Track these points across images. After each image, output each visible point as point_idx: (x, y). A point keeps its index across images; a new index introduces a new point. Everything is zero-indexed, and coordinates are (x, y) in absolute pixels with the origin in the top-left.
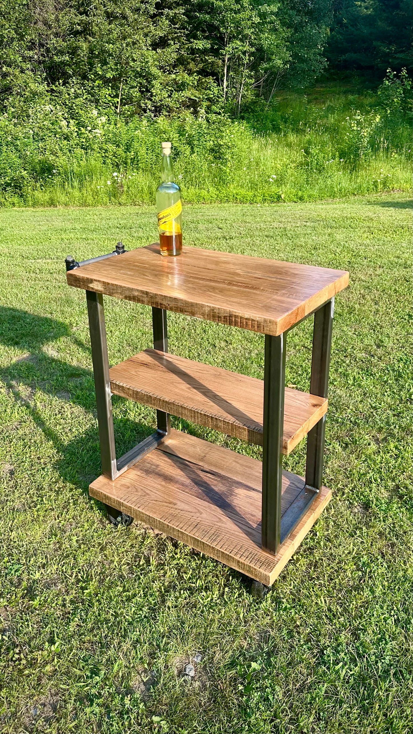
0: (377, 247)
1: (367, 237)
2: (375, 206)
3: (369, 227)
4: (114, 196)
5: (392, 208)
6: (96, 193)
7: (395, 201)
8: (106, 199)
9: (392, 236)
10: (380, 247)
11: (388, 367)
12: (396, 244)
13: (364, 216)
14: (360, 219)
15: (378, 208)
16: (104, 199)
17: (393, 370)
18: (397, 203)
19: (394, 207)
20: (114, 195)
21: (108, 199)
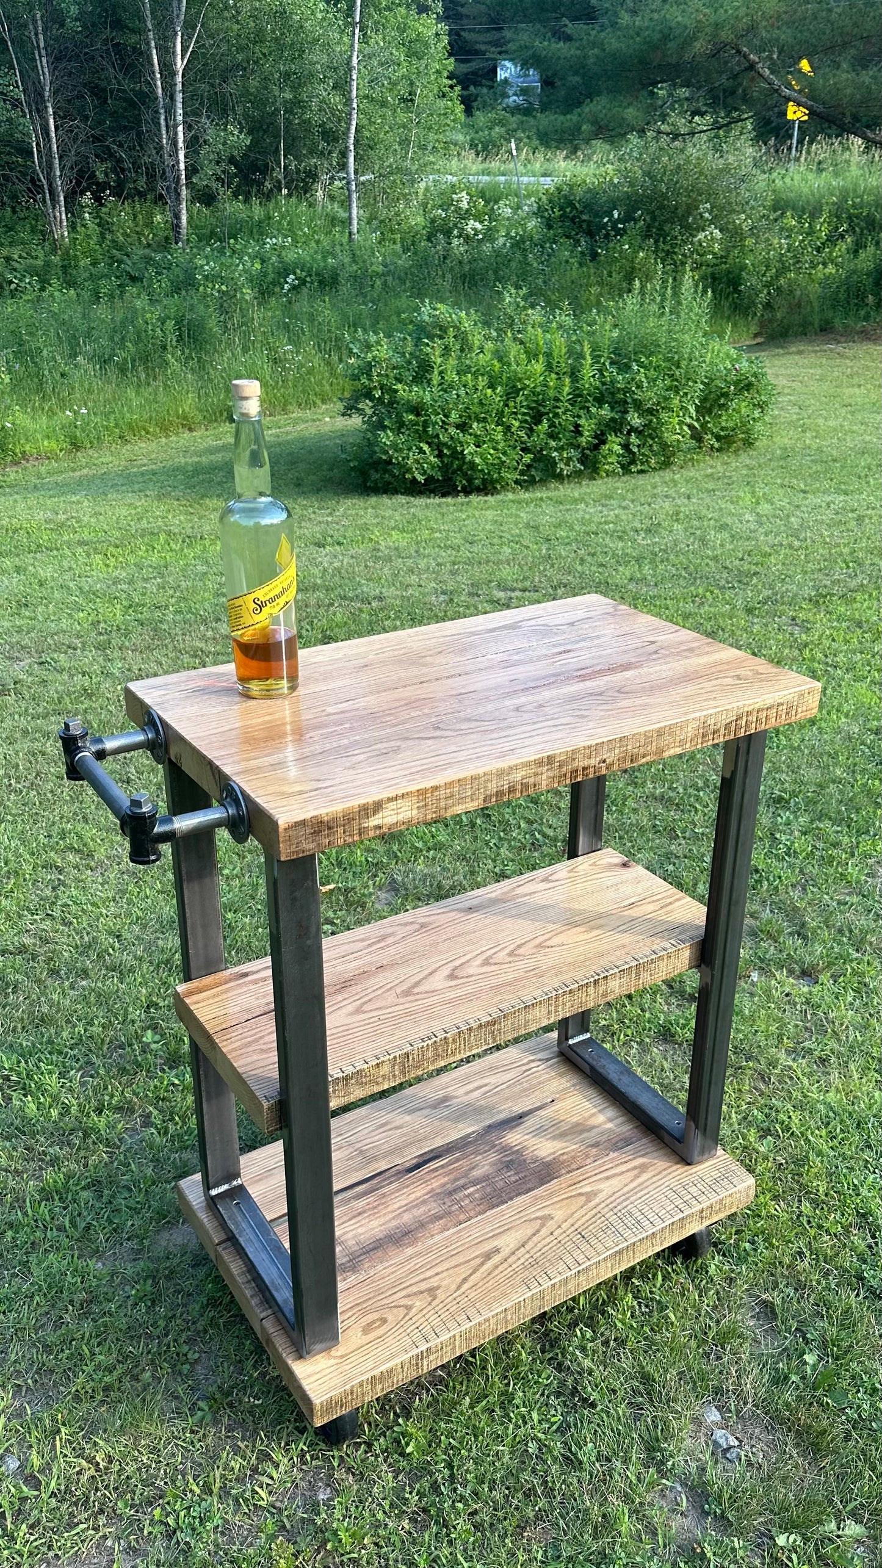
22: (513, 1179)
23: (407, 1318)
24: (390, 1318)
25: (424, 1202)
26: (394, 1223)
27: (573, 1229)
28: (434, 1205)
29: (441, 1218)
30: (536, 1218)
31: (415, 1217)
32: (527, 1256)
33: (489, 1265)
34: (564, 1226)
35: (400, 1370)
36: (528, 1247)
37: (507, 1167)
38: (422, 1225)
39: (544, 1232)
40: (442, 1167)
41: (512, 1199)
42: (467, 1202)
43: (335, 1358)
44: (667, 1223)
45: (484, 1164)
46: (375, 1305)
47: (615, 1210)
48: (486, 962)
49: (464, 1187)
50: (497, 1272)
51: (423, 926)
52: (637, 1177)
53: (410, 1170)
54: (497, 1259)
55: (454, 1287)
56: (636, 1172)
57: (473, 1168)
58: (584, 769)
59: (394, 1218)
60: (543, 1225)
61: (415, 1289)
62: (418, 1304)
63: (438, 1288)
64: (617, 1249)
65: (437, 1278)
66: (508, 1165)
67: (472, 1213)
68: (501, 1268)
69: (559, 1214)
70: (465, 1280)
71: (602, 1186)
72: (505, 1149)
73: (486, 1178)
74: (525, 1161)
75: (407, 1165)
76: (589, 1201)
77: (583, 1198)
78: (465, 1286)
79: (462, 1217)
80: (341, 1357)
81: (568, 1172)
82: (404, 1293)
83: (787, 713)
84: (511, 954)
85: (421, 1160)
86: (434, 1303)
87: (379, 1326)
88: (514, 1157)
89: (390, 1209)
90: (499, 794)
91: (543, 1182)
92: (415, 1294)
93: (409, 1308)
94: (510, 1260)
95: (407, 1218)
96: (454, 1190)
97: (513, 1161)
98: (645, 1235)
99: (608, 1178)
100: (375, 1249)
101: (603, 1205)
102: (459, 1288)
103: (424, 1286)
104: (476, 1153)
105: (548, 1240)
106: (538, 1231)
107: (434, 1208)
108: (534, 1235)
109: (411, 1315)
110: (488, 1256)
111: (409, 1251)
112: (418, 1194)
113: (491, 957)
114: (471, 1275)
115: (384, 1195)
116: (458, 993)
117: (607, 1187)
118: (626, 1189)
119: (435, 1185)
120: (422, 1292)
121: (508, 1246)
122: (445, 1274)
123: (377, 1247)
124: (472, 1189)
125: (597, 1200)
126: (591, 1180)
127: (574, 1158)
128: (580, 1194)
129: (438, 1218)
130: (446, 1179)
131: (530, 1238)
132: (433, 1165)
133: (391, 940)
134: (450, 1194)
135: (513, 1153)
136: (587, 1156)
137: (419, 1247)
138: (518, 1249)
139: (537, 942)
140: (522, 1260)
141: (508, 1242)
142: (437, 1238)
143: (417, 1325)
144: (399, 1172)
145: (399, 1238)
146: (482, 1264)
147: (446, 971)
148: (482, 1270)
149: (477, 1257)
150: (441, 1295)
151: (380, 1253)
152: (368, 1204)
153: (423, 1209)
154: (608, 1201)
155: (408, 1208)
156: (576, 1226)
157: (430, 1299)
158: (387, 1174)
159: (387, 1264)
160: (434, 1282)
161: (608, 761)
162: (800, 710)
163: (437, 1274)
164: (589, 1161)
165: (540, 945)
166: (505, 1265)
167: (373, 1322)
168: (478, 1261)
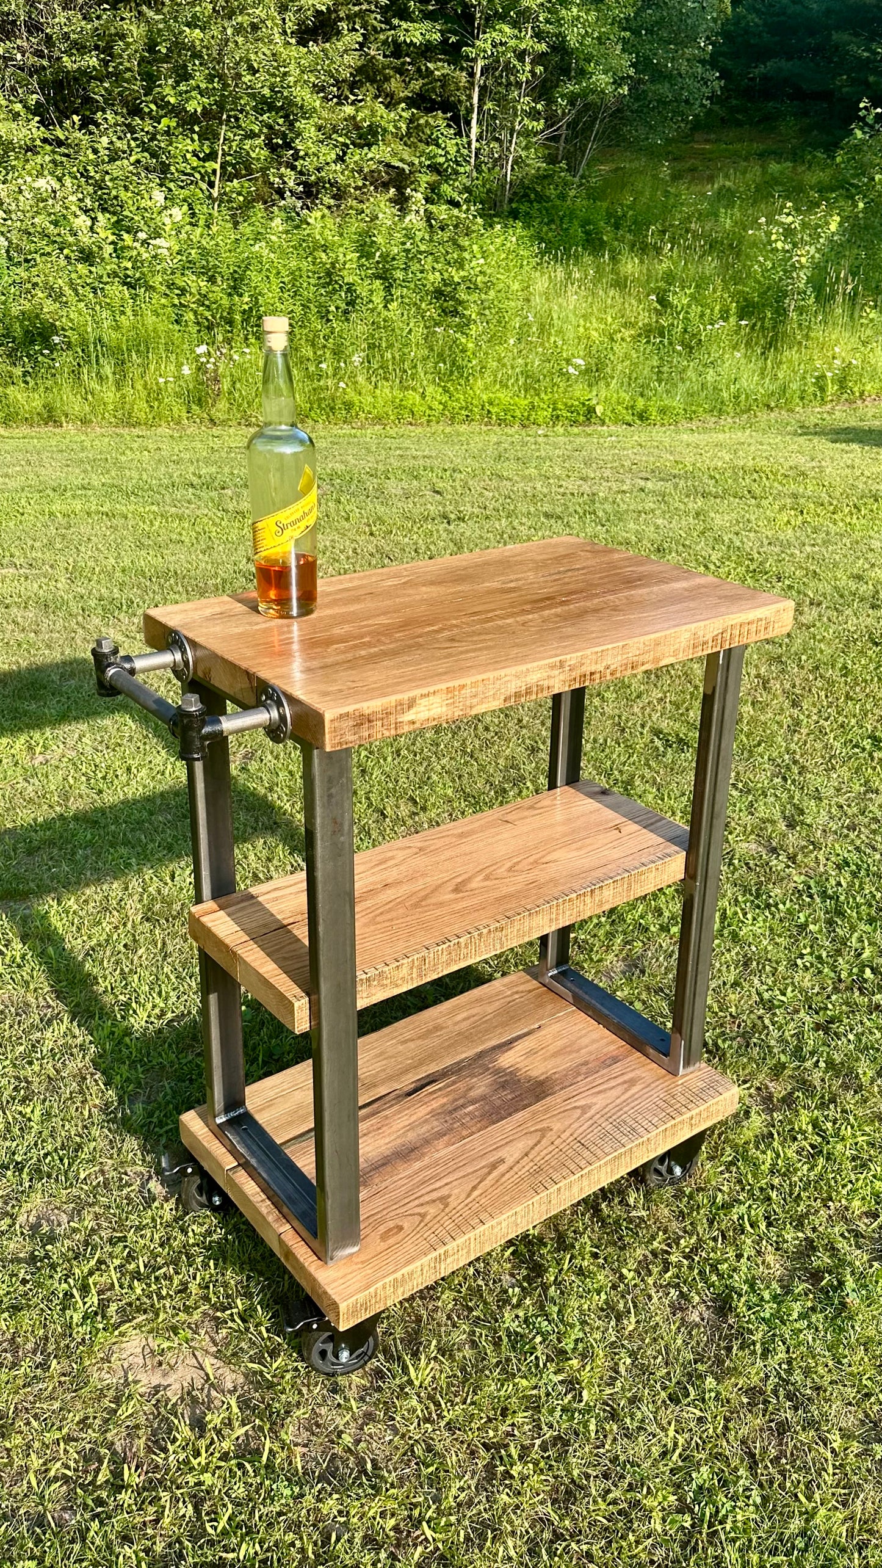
0: (808, 549)
1: (789, 522)
2: (816, 440)
3: (795, 496)
4: (199, 402)
5: (855, 446)
6: (154, 395)
7: (865, 425)
8: (179, 410)
9: (848, 520)
10: (817, 549)
11: (812, 883)
12: (857, 543)
13: (786, 466)
14: (775, 475)
15: (822, 445)
16: (175, 409)
17: (824, 895)
18: (871, 431)
19: (861, 442)
20: (200, 400)
21: (184, 410)
22: (510, 1097)
23: (422, 1224)
24: (406, 1225)
25: (426, 1121)
26: (399, 1141)
27: (572, 1138)
28: (435, 1123)
29: (445, 1135)
30: (536, 1131)
31: (418, 1135)
32: (532, 1164)
33: (495, 1174)
34: (564, 1136)
35: (419, 1273)
36: (531, 1156)
37: (503, 1087)
38: (427, 1142)
39: (544, 1142)
40: (440, 1089)
41: (510, 1115)
42: (468, 1119)
43: (356, 1264)
44: (661, 1129)
45: (481, 1086)
46: (391, 1214)
47: (611, 1120)
48: (487, 878)
49: (463, 1106)
50: (504, 1179)
51: (421, 849)
52: (627, 1090)
53: (409, 1094)
54: (502, 1168)
55: (463, 1196)
56: (626, 1086)
57: (470, 1089)
58: (592, 674)
59: (398, 1137)
60: (543, 1136)
61: (427, 1198)
62: (432, 1210)
63: (449, 1196)
64: (616, 1154)
65: (447, 1187)
66: (503, 1086)
67: (474, 1129)
68: (507, 1176)
69: (557, 1126)
70: (474, 1188)
71: (594, 1100)
72: (498, 1071)
73: (483, 1098)
74: (519, 1080)
75: (406, 1089)
76: (584, 1113)
77: (579, 1111)
78: (476, 1193)
79: (465, 1133)
80: (363, 1262)
81: (562, 1089)
82: (417, 1202)
83: (766, 628)
84: (510, 870)
85: (419, 1084)
86: (447, 1210)
87: (396, 1233)
88: (508, 1078)
89: (394, 1128)
90: (517, 695)
91: (538, 1098)
92: (427, 1203)
93: (423, 1216)
94: (515, 1169)
95: (411, 1136)
96: (455, 1110)
97: (508, 1081)
98: (641, 1140)
99: (600, 1092)
100: (383, 1165)
101: (598, 1116)
102: (469, 1196)
103: (435, 1195)
104: (472, 1076)
105: (550, 1149)
106: (539, 1142)
107: (436, 1125)
108: (536, 1145)
109: (426, 1220)
110: (494, 1166)
111: (417, 1165)
112: (420, 1115)
113: (491, 873)
114: (480, 1182)
115: (386, 1117)
116: (464, 904)
117: (600, 1101)
118: (618, 1101)
119: (435, 1106)
120: (434, 1201)
121: (511, 1156)
122: (455, 1183)
123: (385, 1163)
124: (471, 1108)
125: (592, 1112)
126: (584, 1095)
127: (566, 1075)
128: (575, 1108)
129: (440, 1135)
130: (445, 1100)
131: (532, 1148)
132: (430, 1088)
133: (392, 862)
134: (450, 1112)
135: (506, 1075)
136: (579, 1074)
137: (427, 1160)
138: (522, 1158)
139: (531, 859)
140: (527, 1168)
141: (512, 1153)
142: (442, 1153)
143: (433, 1230)
144: (398, 1096)
145: (406, 1153)
146: (489, 1173)
147: (451, 886)
148: (490, 1177)
149: (483, 1167)
150: (453, 1202)
151: (389, 1168)
152: (372, 1125)
153: (426, 1128)
154: (603, 1112)
155: (412, 1127)
156: (575, 1136)
157: (442, 1207)
158: (387, 1098)
159: (395, 1178)
160: (444, 1192)
161: (612, 667)
162: (776, 625)
163: (446, 1184)
164: (579, 1079)
165: (536, 862)
166: (512, 1173)
167: (390, 1230)
168: (486, 1170)
